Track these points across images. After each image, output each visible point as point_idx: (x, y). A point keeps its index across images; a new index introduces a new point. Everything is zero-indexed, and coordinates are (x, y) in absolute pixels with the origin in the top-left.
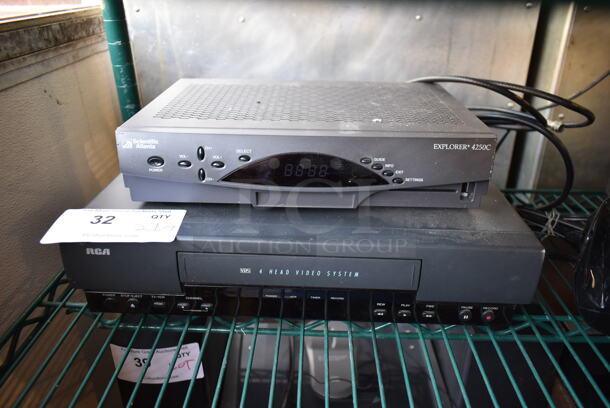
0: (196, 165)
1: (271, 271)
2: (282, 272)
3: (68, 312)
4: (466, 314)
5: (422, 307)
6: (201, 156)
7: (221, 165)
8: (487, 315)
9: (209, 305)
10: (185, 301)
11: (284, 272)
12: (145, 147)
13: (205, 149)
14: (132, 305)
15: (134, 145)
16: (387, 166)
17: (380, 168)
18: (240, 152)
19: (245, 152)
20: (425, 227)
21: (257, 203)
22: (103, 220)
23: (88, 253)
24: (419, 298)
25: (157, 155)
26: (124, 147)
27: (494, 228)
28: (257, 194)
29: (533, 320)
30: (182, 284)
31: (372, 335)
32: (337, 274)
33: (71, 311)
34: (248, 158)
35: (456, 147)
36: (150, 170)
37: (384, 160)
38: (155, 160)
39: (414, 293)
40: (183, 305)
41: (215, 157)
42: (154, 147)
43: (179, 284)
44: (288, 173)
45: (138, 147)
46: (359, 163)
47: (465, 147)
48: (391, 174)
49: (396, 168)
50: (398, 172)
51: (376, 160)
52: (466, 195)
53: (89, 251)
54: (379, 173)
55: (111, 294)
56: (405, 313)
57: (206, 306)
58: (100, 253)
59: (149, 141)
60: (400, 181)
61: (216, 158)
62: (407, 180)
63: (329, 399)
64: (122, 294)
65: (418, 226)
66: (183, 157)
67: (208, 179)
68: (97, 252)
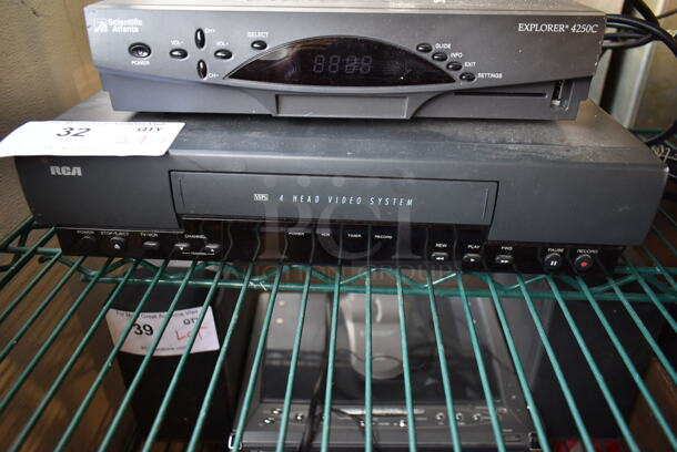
0: (195, 54)
1: (295, 198)
2: (309, 200)
3: (42, 261)
4: (554, 259)
5: (495, 249)
6: (201, 43)
7: (228, 55)
8: (581, 261)
9: (215, 246)
10: (183, 240)
11: (313, 199)
12: (125, 30)
13: (206, 32)
14: (117, 246)
15: (110, 28)
16: (454, 55)
17: (443, 59)
18: (253, 35)
19: (261, 36)
20: (504, 142)
21: (278, 112)
22: (73, 132)
23: (53, 173)
24: (492, 236)
25: (141, 41)
26: (97, 30)
27: (597, 144)
28: (278, 97)
29: (640, 273)
30: (178, 217)
31: (430, 292)
32: (383, 202)
33: (45, 258)
34: (263, 45)
35: (549, 28)
36: (133, 62)
37: (449, 46)
38: (138, 48)
39: (486, 228)
40: (182, 246)
41: (218, 44)
42: (137, 30)
43: (174, 216)
44: (318, 68)
45: (115, 29)
46: (414, 50)
47: (562, 28)
48: (457, 68)
49: (465, 58)
50: (467, 65)
51: (438, 46)
52: (557, 103)
53: (54, 170)
54: (442, 65)
55: (88, 232)
56: (472, 257)
57: (212, 247)
58: (69, 174)
59: (130, 22)
60: (470, 78)
61: (221, 44)
62: (481, 75)
63: (372, 379)
64: (103, 231)
65: (494, 141)
66: (176, 44)
67: (211, 76)
68: (65, 171)
